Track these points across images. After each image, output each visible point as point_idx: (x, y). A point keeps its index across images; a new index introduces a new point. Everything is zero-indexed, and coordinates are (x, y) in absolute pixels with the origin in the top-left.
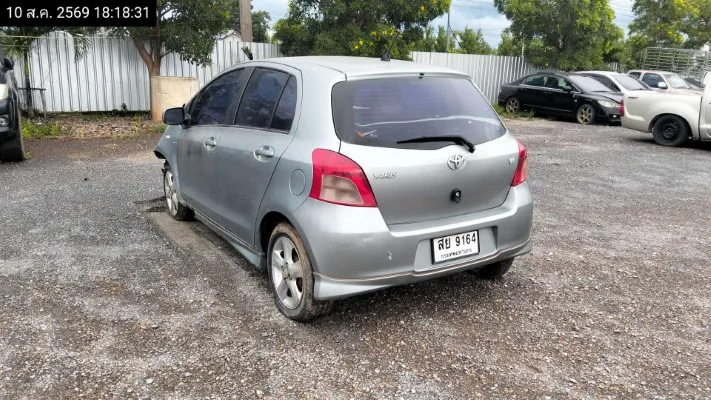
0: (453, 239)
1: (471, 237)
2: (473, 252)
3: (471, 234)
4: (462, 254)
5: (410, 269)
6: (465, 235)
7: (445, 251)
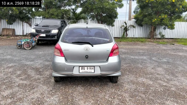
0: (86, 68)
1: (92, 68)
2: (92, 72)
3: (92, 67)
4: (89, 72)
5: (72, 73)
6: (90, 67)
7: (83, 70)
